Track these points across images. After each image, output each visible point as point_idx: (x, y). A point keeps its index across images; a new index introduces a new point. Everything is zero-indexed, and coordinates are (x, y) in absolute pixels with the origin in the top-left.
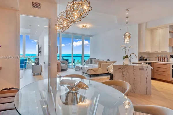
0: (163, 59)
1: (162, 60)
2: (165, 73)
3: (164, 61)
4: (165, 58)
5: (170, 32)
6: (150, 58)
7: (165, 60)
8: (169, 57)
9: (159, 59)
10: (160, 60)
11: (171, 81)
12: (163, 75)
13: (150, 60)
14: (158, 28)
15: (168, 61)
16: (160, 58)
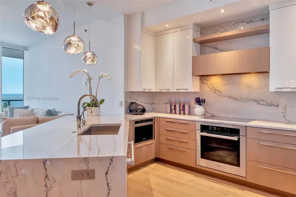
0: (181, 108)
1: (178, 111)
2: (184, 145)
3: (182, 112)
4: (184, 106)
5: (194, 40)
6: (155, 106)
7: (184, 110)
8: (193, 102)
9: (173, 108)
10: (175, 109)
11: (197, 167)
12: (180, 151)
13: (153, 110)
14: (169, 29)
15: (191, 112)
16: (175, 106)
